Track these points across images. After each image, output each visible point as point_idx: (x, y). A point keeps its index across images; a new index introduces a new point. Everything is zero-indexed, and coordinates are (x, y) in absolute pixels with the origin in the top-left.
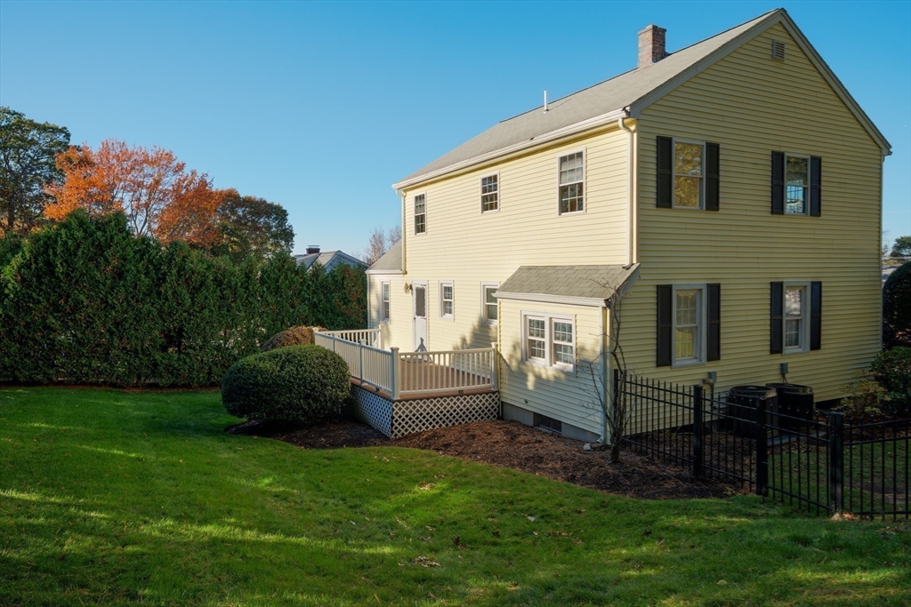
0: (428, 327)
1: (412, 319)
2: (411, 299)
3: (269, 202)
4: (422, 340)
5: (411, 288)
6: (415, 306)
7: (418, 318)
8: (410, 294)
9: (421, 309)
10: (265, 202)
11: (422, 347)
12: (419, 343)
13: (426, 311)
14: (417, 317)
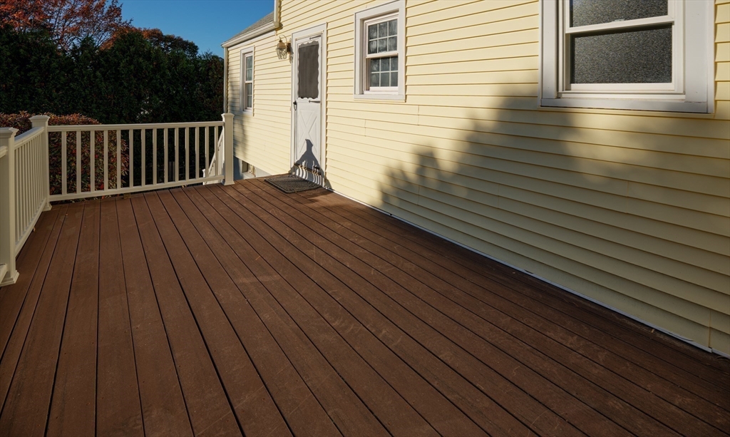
0: (324, 118)
1: (290, 104)
2: (288, 70)
3: (185, 39)
4: (309, 144)
5: (289, 49)
6: (296, 79)
7: (304, 103)
8: (288, 62)
9: (308, 85)
10: (181, 39)
11: (309, 156)
12: (302, 150)
13: (321, 87)
14: (299, 100)
